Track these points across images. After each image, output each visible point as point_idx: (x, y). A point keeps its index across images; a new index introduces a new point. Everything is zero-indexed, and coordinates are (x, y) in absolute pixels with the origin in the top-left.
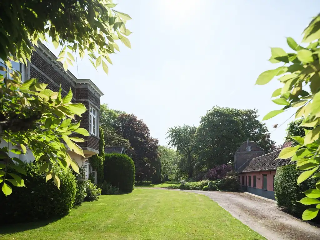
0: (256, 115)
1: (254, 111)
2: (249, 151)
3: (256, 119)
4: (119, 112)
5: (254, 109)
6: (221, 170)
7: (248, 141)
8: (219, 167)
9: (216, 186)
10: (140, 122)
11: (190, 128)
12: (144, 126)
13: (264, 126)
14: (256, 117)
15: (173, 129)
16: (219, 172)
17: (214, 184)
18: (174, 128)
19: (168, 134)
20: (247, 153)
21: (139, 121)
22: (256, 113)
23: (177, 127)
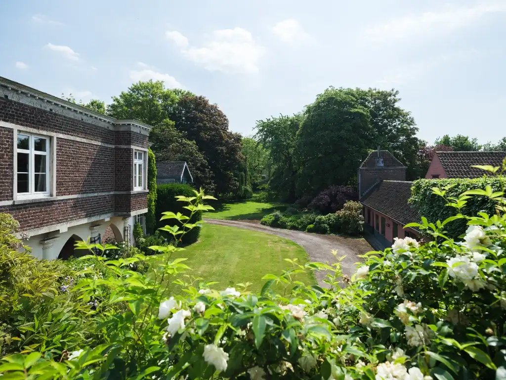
0: (395, 98)
1: (392, 92)
2: (379, 167)
3: (396, 105)
4: (180, 92)
5: (393, 90)
6: (336, 195)
7: (378, 149)
8: (333, 189)
9: (326, 225)
10: (214, 108)
11: (291, 121)
12: (220, 115)
13: (408, 117)
14: (395, 101)
15: (264, 123)
16: (333, 198)
17: (323, 223)
18: (266, 121)
19: (257, 130)
20: (376, 170)
21: (212, 106)
22: (396, 95)
23: (270, 119)
